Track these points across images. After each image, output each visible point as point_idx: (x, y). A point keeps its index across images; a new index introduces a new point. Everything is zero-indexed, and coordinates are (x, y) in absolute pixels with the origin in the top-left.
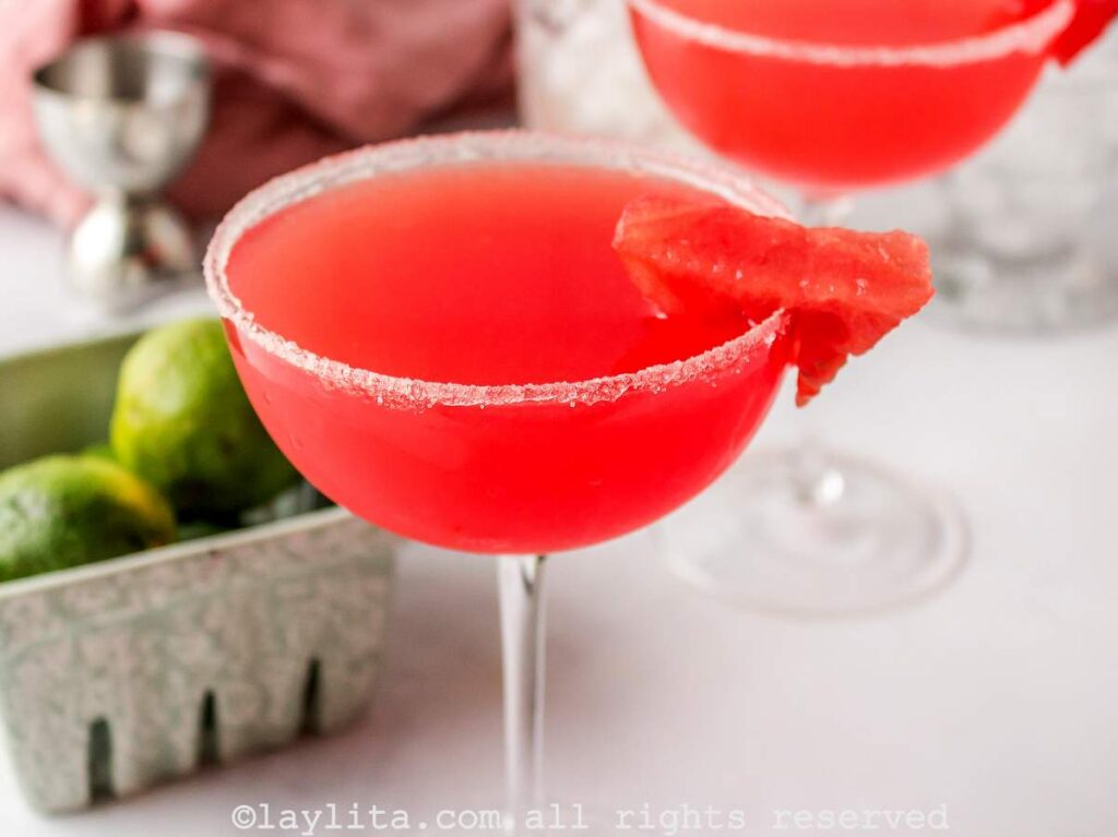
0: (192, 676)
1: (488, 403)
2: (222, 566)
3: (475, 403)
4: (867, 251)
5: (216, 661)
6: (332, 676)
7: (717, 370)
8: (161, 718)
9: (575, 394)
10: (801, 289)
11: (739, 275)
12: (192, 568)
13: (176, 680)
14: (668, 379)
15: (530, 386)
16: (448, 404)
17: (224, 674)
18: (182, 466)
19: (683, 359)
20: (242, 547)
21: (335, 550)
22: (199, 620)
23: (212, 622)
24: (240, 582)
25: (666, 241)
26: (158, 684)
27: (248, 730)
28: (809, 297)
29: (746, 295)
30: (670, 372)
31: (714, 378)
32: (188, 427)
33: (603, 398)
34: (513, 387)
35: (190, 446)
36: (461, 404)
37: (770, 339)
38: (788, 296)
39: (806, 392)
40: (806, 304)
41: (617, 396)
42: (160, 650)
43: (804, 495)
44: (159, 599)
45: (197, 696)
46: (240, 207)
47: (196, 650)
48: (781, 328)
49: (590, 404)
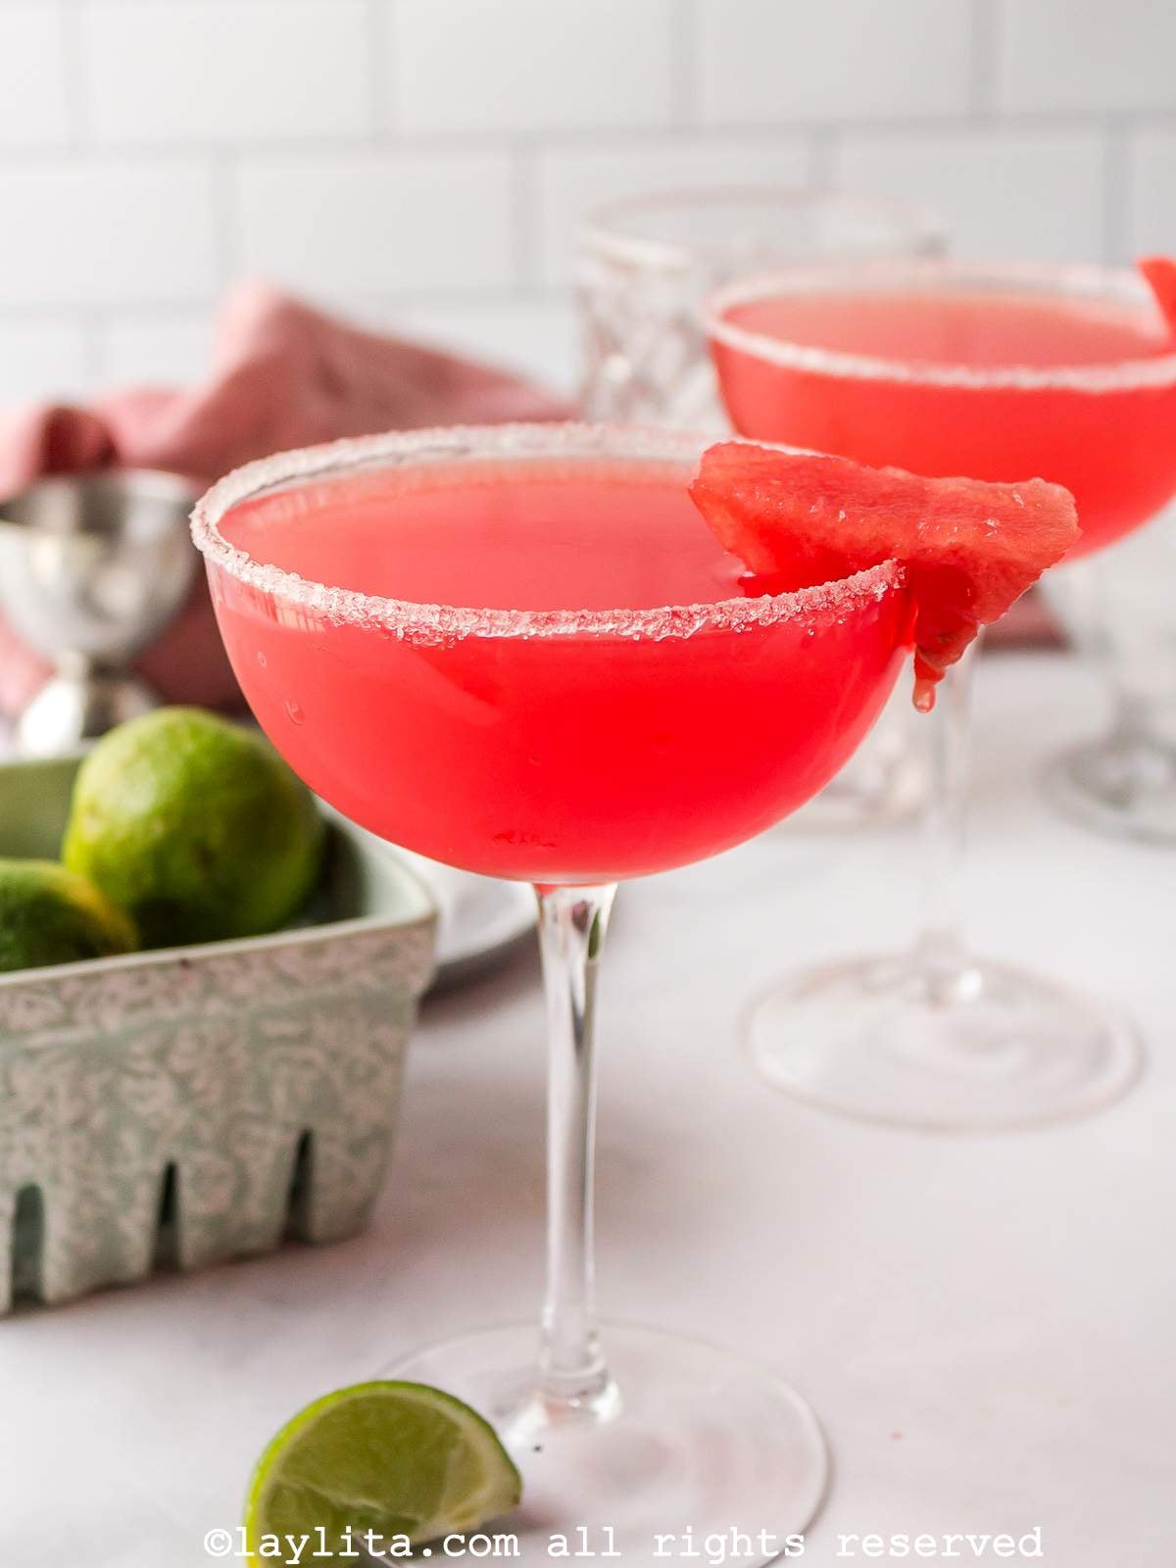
0: (150, 1137)
1: (533, 632)
2: (195, 982)
3: (517, 632)
4: (999, 497)
5: (181, 1118)
6: (328, 1154)
7: (814, 612)
8: (108, 1194)
9: (640, 624)
10: (918, 532)
11: (842, 515)
12: (157, 981)
13: (130, 1140)
14: (754, 615)
15: (585, 612)
16: (482, 634)
17: (191, 1138)
18: (149, 880)
19: (774, 594)
20: (220, 958)
21: (336, 975)
22: (161, 1055)
23: (178, 1063)
24: (215, 1006)
25: (752, 481)
26: (105, 1145)
27: (216, 1223)
28: (928, 542)
29: (851, 541)
30: (756, 607)
31: (810, 622)
32: (159, 829)
33: (674, 633)
34: (564, 614)
35: (159, 855)
36: (500, 634)
37: (880, 591)
38: (901, 541)
39: (927, 675)
40: (925, 550)
41: (691, 632)
42: (109, 1094)
43: (936, 995)
44: (113, 1022)
45: (157, 1167)
46: (235, 475)
47: (156, 1100)
48: (893, 581)
49: (658, 639)
